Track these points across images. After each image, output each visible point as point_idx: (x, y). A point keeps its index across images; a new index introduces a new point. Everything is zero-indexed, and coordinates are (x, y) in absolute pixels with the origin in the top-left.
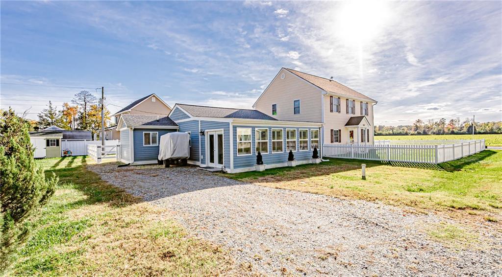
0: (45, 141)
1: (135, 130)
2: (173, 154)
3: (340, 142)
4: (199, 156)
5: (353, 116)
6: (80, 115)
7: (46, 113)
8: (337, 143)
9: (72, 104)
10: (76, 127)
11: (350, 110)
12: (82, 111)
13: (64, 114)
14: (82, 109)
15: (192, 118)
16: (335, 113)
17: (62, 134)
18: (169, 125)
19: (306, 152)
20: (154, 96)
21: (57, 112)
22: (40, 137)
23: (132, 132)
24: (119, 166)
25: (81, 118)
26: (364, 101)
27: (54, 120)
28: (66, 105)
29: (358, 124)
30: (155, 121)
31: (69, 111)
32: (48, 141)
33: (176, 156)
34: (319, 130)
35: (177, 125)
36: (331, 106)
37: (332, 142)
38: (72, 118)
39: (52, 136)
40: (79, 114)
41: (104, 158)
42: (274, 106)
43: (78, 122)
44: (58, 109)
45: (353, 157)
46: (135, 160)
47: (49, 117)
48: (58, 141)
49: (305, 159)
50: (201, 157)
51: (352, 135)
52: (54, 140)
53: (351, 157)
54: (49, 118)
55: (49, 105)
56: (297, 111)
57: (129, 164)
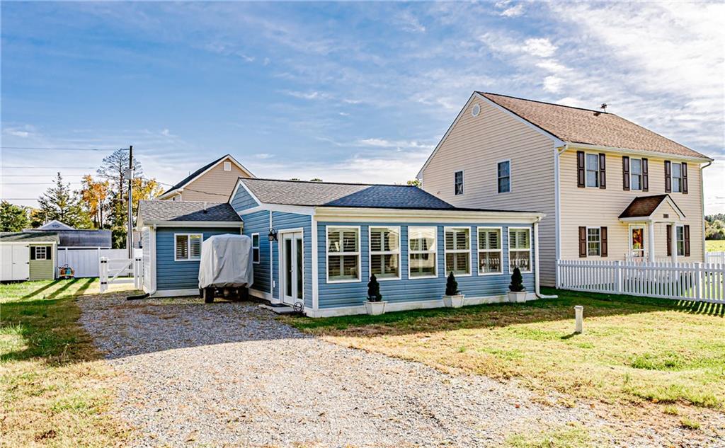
0: (28, 250)
1: (158, 229)
2: (217, 277)
3: (605, 254)
4: (270, 282)
5: (641, 194)
6: (112, 197)
7: (51, 195)
8: (598, 258)
9: (99, 178)
10: (104, 222)
11: (634, 181)
12: (116, 191)
13: (84, 198)
14: (116, 186)
15: (262, 207)
16: (591, 191)
17: (57, 237)
18: (224, 220)
19: (496, 278)
20: (228, 160)
21: (72, 196)
22: (21, 243)
23: (155, 233)
24: (129, 299)
25: (114, 203)
26: (677, 158)
27: (64, 209)
28: (88, 179)
29: (649, 215)
30: (200, 212)
31: (93, 190)
32: (33, 249)
33: (223, 281)
34: (530, 228)
35: (241, 220)
36: (579, 174)
37: (582, 254)
38: (98, 204)
39: (40, 241)
40: (110, 196)
41: (112, 282)
42: (459, 175)
43: (109, 212)
44: (72, 188)
45: (620, 291)
46: (158, 288)
47: (58, 203)
48: (49, 249)
49: (494, 293)
50: (273, 284)
51: (638, 238)
52: (44, 248)
53: (617, 289)
54: (56, 206)
55: (57, 180)
56: (503, 185)
57: (148, 295)
